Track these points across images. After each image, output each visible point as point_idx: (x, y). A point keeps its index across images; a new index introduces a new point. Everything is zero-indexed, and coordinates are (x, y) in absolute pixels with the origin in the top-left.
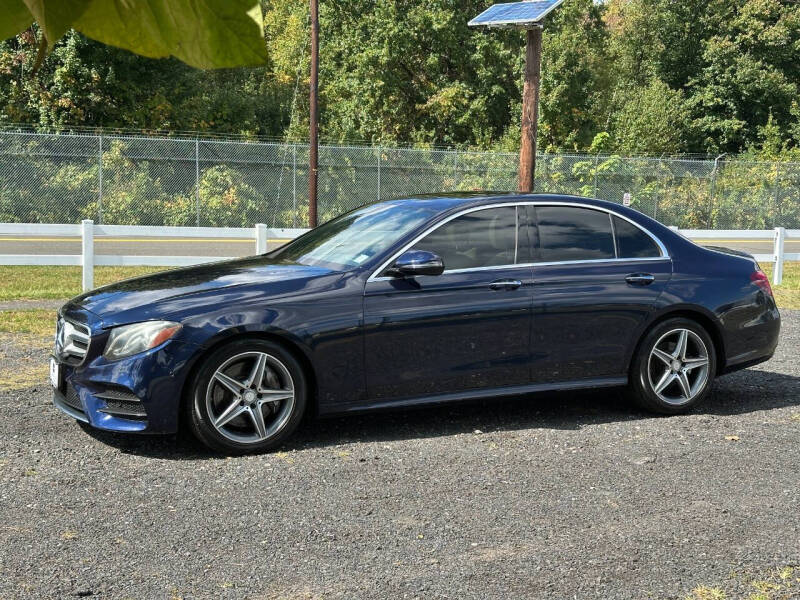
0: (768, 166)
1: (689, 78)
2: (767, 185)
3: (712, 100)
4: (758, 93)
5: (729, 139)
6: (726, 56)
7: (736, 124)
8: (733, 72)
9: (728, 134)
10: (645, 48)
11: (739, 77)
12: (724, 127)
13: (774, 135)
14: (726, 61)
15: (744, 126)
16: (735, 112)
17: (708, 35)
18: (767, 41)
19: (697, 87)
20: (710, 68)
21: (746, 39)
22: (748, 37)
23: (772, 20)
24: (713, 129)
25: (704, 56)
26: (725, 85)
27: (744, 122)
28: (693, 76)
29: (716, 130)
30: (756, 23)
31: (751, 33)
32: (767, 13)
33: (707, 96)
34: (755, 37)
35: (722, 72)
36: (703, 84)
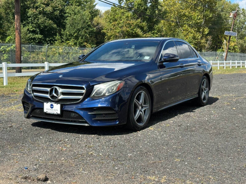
0: (59, 48)
1: (24, 21)
2: (59, 54)
3: (32, 28)
4: (46, 27)
5: (38, 41)
6: (35, 15)
7: (40, 36)
8: (38, 20)
9: (38, 39)
10: (8, 11)
11: (40, 22)
12: (36, 37)
13: (59, 39)
14: (35, 17)
15: (43, 37)
16: (39, 33)
17: (29, 8)
18: (47, 11)
19: (27, 24)
20: (30, 19)
21: (40, 10)
22: (41, 9)
23: (47, 5)
24: (33, 37)
25: (28, 14)
26: (36, 24)
27: (42, 36)
28: (25, 21)
29: (34, 38)
30: (43, 5)
31: (42, 8)
32: (46, 2)
33: (30, 27)
34: (43, 10)
35: (34, 20)
36: (28, 23)
